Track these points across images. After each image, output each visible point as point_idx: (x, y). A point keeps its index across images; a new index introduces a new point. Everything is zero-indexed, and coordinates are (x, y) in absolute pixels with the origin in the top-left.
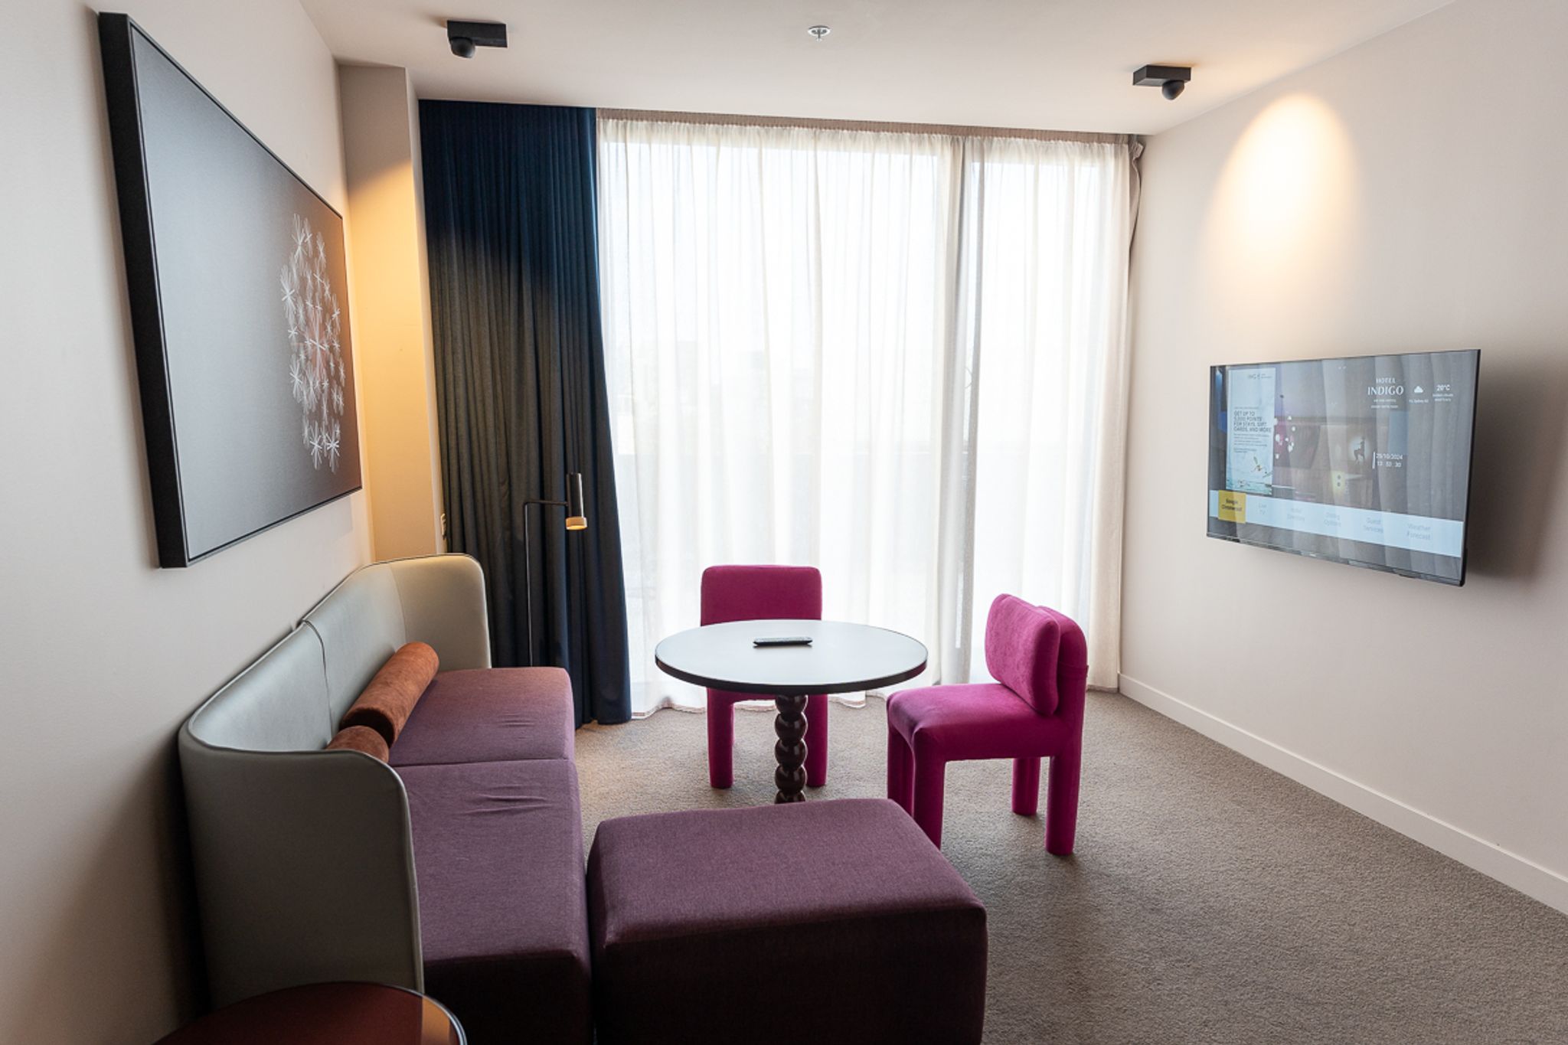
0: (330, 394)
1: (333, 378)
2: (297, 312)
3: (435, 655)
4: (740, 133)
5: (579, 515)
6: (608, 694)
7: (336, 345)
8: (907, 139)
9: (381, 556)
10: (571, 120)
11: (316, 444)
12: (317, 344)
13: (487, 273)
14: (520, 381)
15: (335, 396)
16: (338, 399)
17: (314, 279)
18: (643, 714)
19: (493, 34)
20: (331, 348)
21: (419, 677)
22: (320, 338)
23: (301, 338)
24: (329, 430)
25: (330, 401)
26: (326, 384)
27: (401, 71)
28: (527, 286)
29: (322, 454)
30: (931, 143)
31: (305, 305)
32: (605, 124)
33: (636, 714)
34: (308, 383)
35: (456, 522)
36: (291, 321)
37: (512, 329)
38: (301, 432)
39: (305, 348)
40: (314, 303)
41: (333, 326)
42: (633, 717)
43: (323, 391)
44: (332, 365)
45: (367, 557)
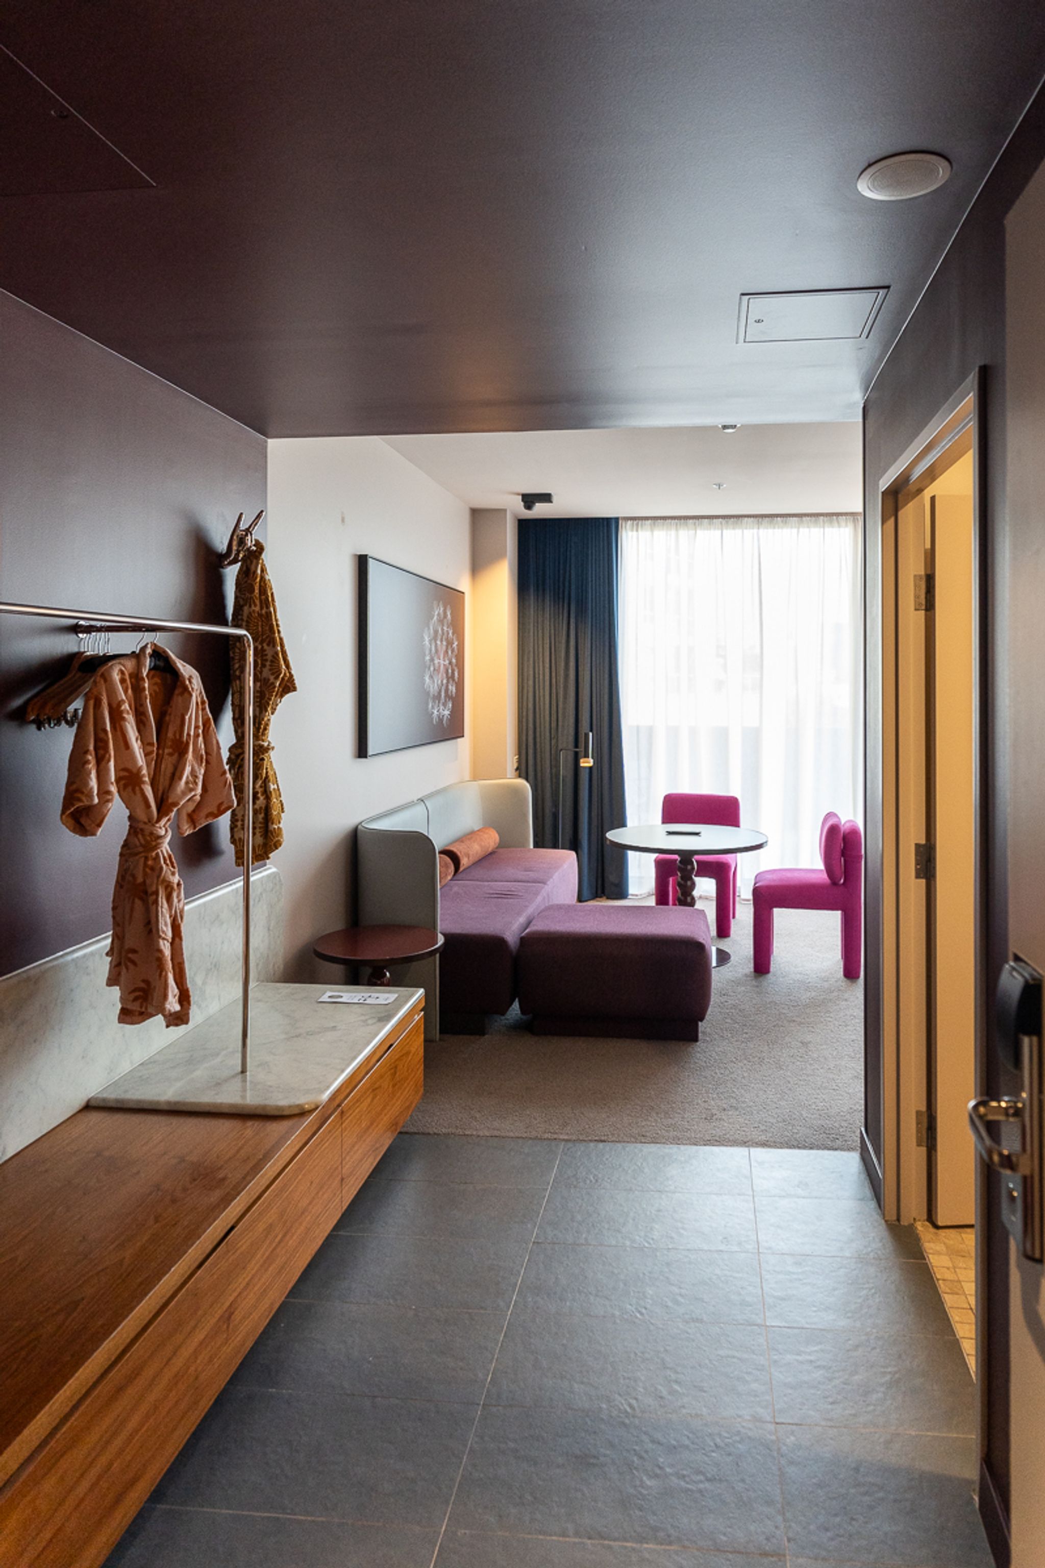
0: (447, 686)
1: (450, 678)
2: (431, 648)
3: (497, 835)
4: (710, 524)
5: (588, 757)
6: (611, 878)
7: (454, 661)
8: (821, 521)
9: (476, 776)
10: (603, 526)
11: (435, 712)
12: (441, 662)
13: (550, 615)
14: (566, 676)
15: (450, 687)
16: (452, 689)
17: (443, 630)
18: (637, 895)
19: (546, 498)
20: (450, 663)
21: (483, 844)
22: (444, 658)
23: (432, 660)
24: (445, 705)
25: (447, 690)
26: (445, 681)
27: (505, 510)
28: (572, 621)
29: (439, 717)
30: (838, 522)
31: (436, 644)
32: (626, 524)
33: (632, 895)
34: (434, 682)
35: (524, 761)
36: (427, 652)
37: (563, 646)
38: (427, 704)
39: (434, 664)
40: (442, 641)
41: (453, 651)
42: (630, 897)
43: (442, 685)
44: (450, 671)
45: (467, 775)
